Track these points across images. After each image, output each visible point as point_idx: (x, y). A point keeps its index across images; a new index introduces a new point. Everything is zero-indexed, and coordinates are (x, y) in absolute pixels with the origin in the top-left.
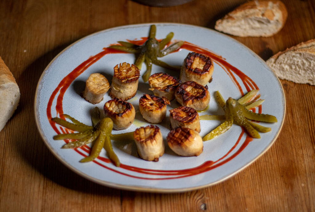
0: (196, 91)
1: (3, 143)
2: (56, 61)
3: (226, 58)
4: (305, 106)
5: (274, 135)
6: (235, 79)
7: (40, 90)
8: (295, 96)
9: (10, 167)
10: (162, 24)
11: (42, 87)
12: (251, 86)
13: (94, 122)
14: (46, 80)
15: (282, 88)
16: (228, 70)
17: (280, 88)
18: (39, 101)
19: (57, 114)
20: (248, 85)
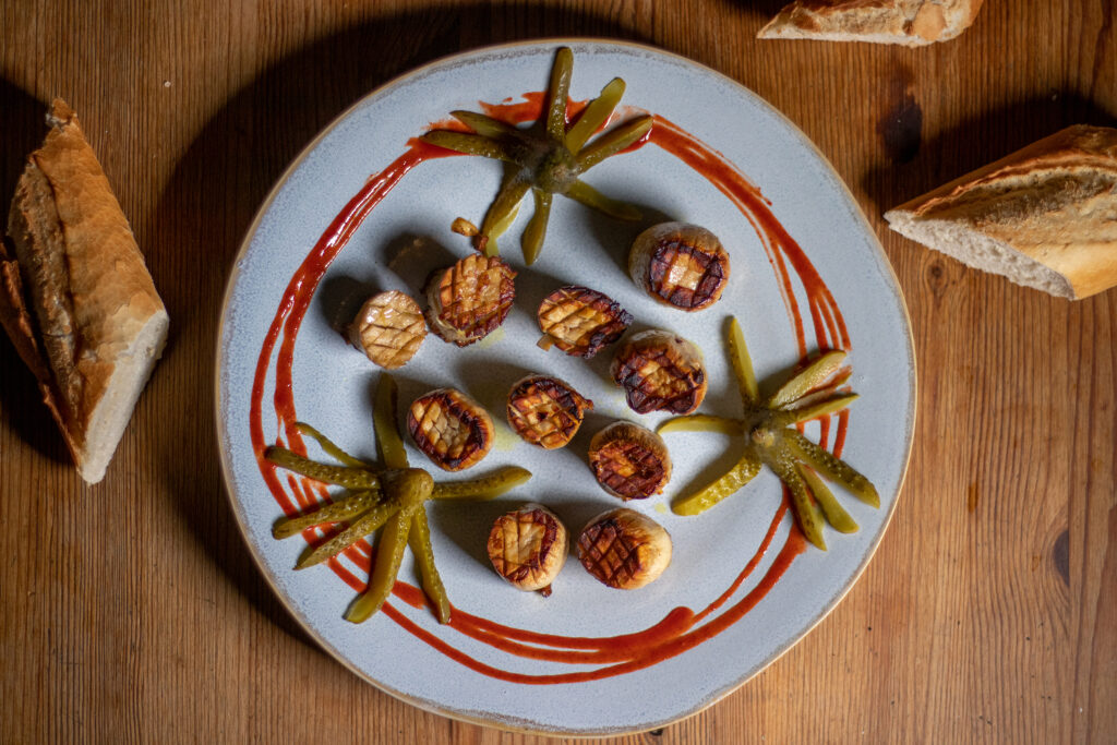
0: (668, 381)
1: (133, 480)
2: (269, 216)
3: (771, 200)
4: (975, 364)
5: (863, 552)
6: (787, 284)
7: (228, 345)
8: (955, 320)
9: (157, 570)
10: (591, 44)
11: (231, 332)
12: (830, 325)
13: (381, 438)
14: (242, 297)
15: (913, 368)
16: (774, 246)
17: (908, 368)
18: (226, 388)
19: (279, 423)
20: (823, 318)
